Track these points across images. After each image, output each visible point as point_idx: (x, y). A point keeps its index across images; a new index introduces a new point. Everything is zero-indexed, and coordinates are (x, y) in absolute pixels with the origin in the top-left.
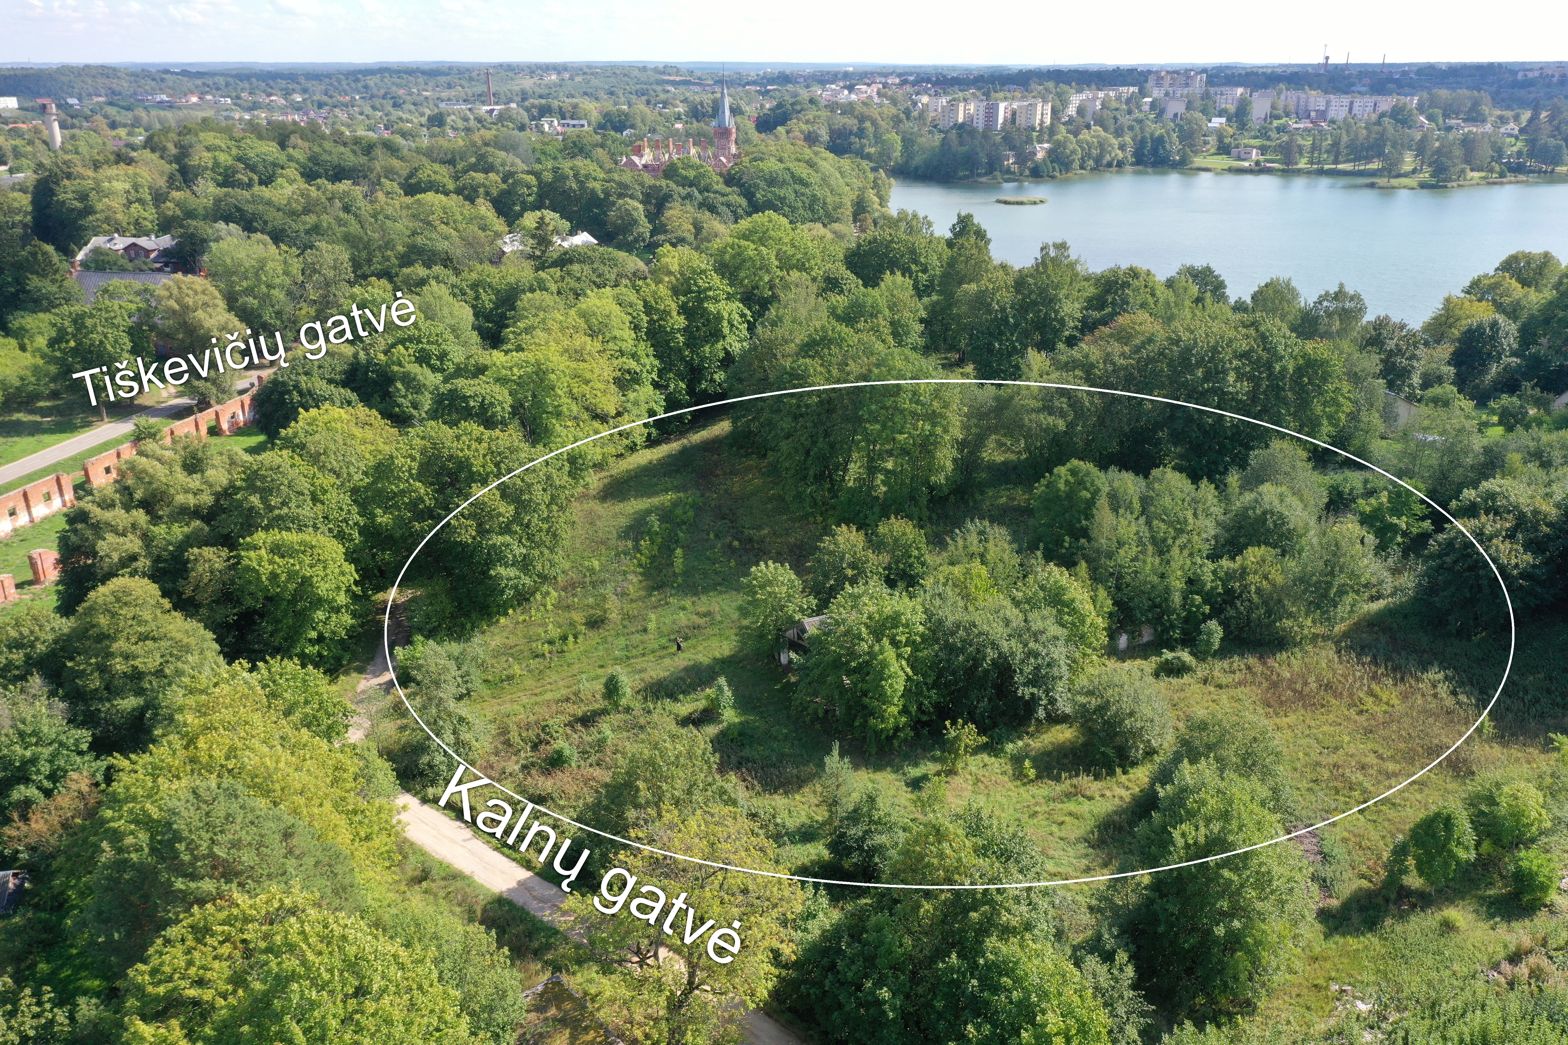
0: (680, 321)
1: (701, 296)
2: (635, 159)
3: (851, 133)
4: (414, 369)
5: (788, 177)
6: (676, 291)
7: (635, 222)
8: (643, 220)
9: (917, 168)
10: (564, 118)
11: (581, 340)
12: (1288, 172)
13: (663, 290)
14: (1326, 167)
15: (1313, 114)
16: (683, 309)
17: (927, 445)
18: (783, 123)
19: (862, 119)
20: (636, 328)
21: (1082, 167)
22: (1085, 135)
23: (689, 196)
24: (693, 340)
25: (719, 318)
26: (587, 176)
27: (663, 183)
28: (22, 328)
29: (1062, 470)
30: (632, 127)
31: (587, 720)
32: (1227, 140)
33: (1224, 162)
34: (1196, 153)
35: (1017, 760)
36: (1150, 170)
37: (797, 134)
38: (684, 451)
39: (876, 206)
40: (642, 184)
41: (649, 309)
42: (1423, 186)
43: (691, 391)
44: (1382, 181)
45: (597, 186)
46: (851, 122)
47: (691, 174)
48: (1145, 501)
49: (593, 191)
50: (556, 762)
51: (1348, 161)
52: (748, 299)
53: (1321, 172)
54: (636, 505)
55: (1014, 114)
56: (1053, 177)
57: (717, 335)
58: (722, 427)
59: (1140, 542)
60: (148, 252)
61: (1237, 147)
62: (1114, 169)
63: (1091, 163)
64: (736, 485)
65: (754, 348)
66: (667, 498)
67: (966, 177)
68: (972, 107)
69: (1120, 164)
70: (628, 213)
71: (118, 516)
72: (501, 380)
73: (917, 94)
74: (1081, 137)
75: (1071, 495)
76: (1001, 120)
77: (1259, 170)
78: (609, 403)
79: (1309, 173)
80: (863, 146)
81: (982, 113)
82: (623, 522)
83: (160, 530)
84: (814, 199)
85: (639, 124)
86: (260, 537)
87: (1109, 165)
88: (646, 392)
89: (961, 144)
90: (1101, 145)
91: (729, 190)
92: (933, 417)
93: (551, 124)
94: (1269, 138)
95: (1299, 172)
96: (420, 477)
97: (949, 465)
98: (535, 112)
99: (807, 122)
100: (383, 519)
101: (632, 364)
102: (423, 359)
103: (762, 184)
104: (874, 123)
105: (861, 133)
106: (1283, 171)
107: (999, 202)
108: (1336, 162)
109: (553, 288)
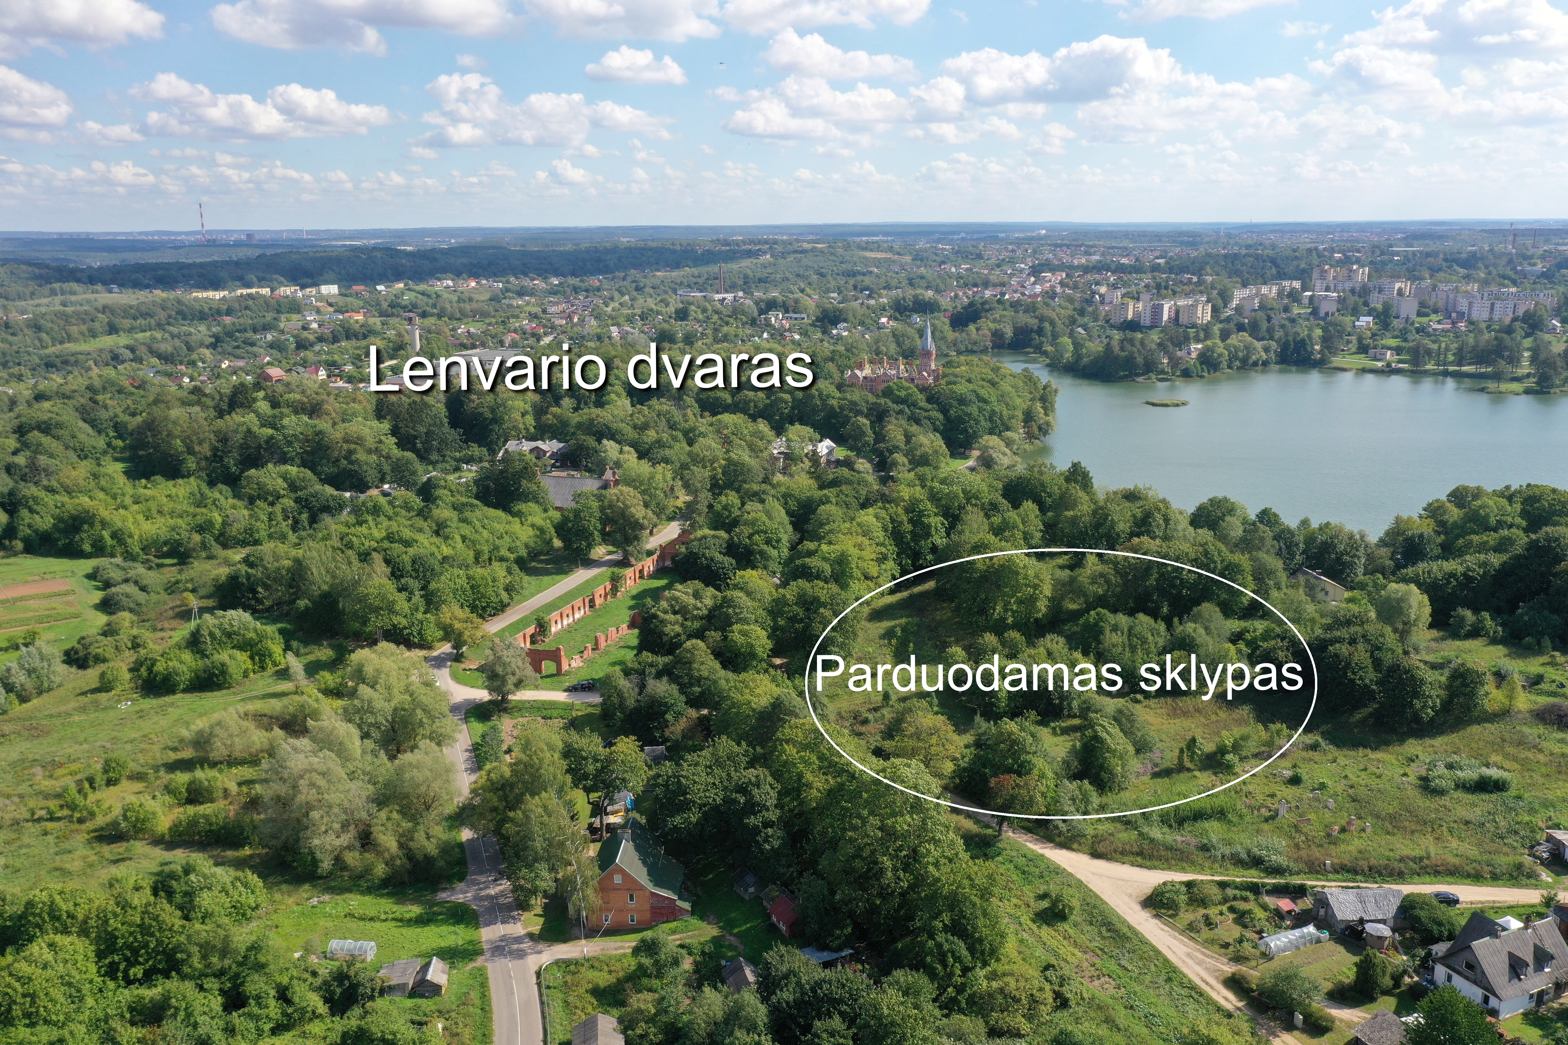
0: (908, 527)
1: (921, 514)
2: (858, 372)
3: (1032, 331)
4: (765, 547)
5: (974, 398)
6: (907, 511)
7: (863, 434)
8: (869, 432)
9: (1085, 367)
10: (787, 311)
11: (860, 539)
12: (1416, 374)
13: (900, 510)
14: (1451, 368)
15: (1454, 315)
16: (911, 521)
17: (1032, 600)
18: (974, 321)
19: (1042, 319)
20: (886, 531)
21: (1229, 367)
22: (1233, 340)
23: (900, 412)
24: (916, 537)
25: (929, 526)
26: (828, 396)
27: (882, 401)
28: (520, 511)
29: (1092, 613)
30: (845, 320)
31: (876, 710)
32: (1365, 342)
33: (1362, 361)
34: (1335, 354)
35: (1054, 729)
36: (1294, 368)
37: (987, 332)
38: (911, 597)
39: (1042, 415)
40: (867, 402)
41: (892, 520)
42: (1527, 392)
43: (913, 565)
44: (1492, 385)
45: (834, 402)
46: (1033, 322)
47: (903, 393)
48: (1130, 629)
49: (832, 407)
50: (865, 722)
51: (1469, 364)
52: (946, 515)
53: (1446, 374)
54: (887, 624)
55: (1177, 312)
56: (1202, 377)
57: (928, 535)
58: (930, 585)
59: (1124, 647)
60: (545, 452)
61: (1375, 347)
62: (1259, 368)
63: (1237, 363)
64: (938, 615)
65: (948, 545)
66: (903, 621)
67: (1125, 377)
68: (1140, 305)
69: (1265, 363)
70: (859, 427)
71: (670, 617)
72: (824, 559)
73: (1097, 284)
74: (1229, 341)
75: (1096, 624)
76: (1165, 317)
77: (1389, 371)
78: (874, 571)
79: (1435, 374)
80: (1042, 343)
81: (1148, 312)
82: (882, 631)
83: (689, 623)
84: (993, 412)
85: (851, 318)
86: (735, 627)
87: (1255, 364)
88: (890, 564)
89: (1122, 349)
90: (1247, 348)
91: (930, 406)
92: (1036, 586)
93: (777, 318)
94: (1406, 340)
95: (1426, 373)
96: (796, 604)
97: (1044, 609)
98: (763, 305)
99: (994, 321)
100: (781, 622)
101: (884, 550)
102: (768, 542)
103: (955, 403)
104: (1052, 323)
105: (1040, 331)
106: (1412, 372)
107: (1148, 403)
108: (1460, 364)
109: (834, 500)
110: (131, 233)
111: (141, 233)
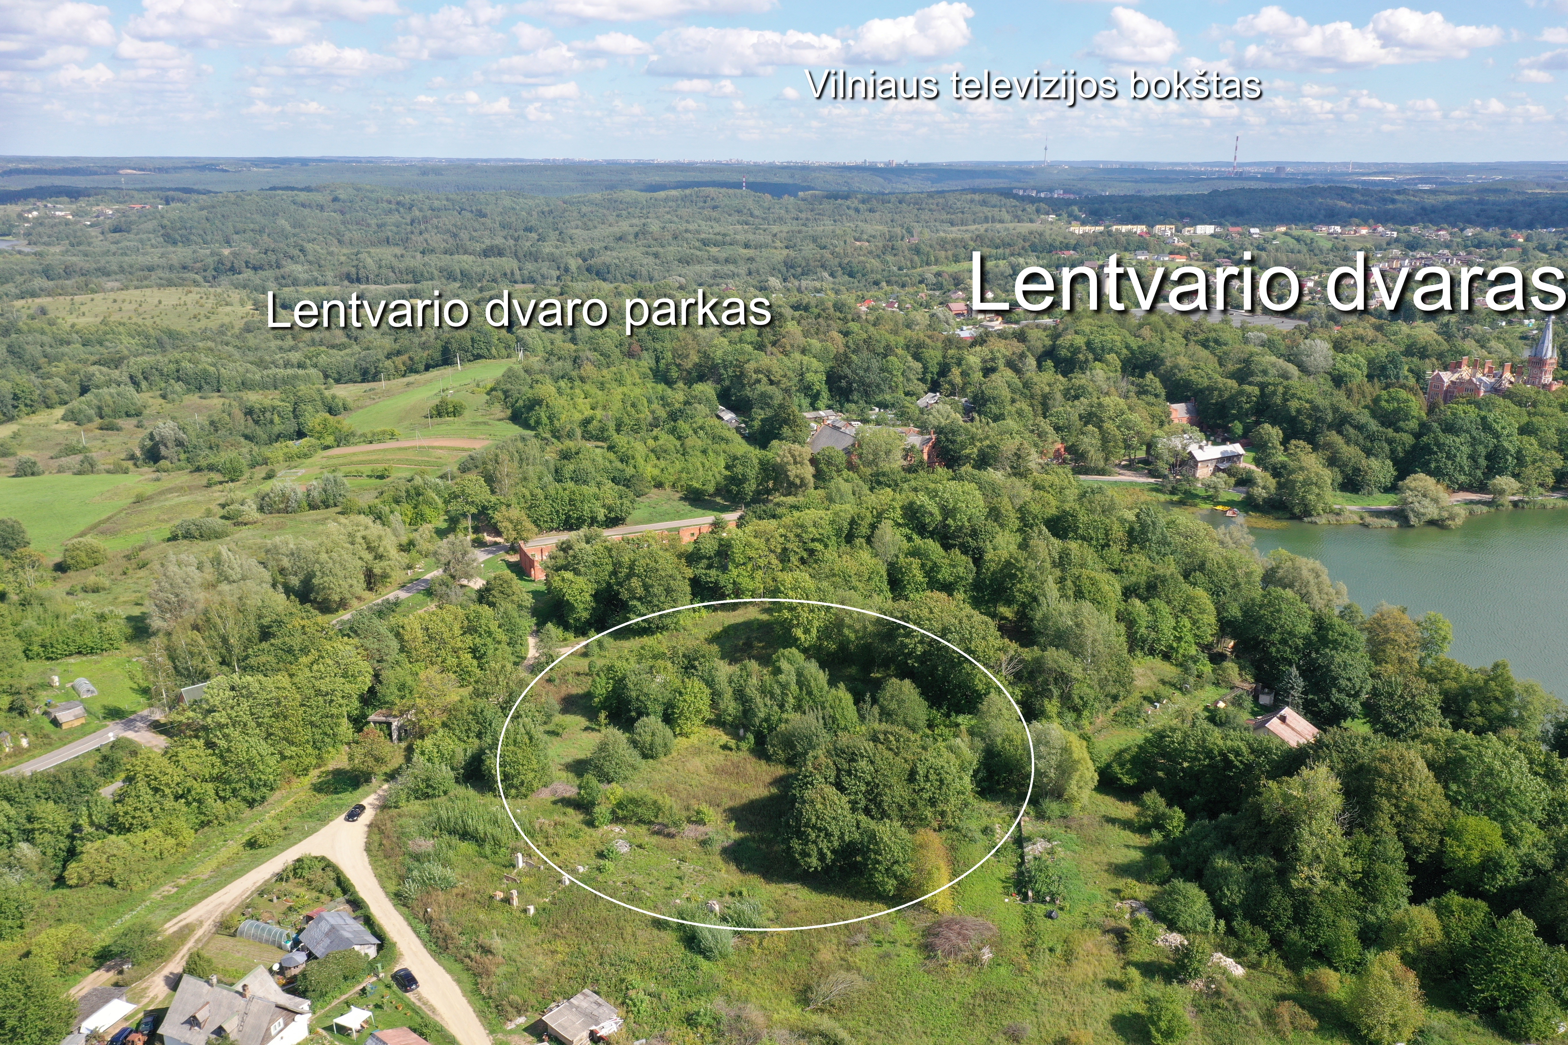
2: (1445, 374)
110: (1186, 164)
111: (1195, 164)
